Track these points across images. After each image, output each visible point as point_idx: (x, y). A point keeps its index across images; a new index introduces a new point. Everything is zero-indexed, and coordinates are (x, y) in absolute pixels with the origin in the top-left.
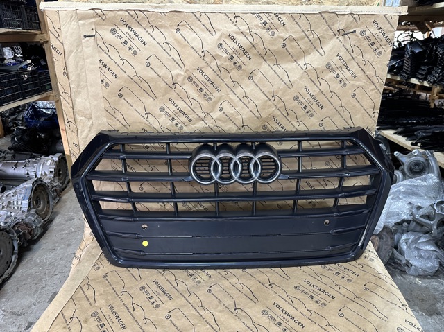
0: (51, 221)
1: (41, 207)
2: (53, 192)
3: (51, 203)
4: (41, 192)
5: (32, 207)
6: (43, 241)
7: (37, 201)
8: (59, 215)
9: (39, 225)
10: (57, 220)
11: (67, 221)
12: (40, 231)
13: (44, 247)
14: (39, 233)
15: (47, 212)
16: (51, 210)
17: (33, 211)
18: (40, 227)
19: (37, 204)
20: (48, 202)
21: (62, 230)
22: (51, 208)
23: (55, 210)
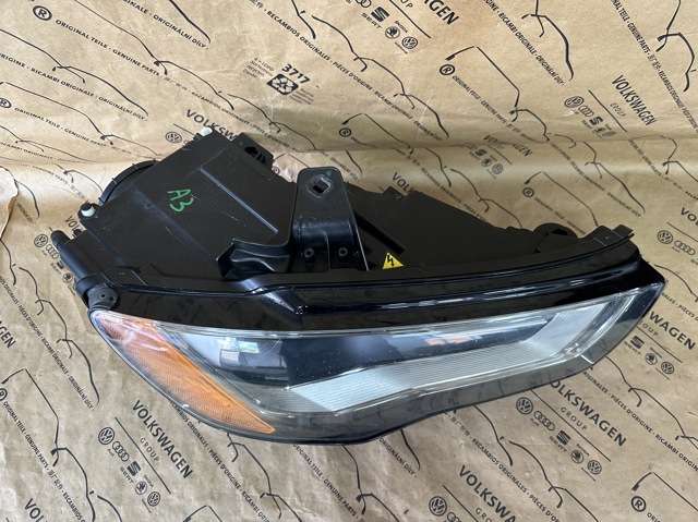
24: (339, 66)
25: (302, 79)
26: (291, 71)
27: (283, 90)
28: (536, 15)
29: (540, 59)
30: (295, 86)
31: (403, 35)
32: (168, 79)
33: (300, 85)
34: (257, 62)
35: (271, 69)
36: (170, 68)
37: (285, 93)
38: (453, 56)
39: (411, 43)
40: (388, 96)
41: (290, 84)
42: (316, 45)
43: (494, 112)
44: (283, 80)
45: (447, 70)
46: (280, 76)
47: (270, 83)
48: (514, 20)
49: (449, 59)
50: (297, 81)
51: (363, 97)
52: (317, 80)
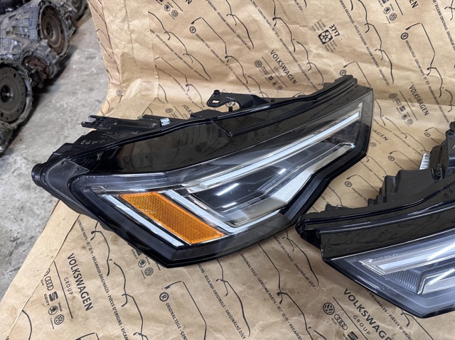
0: (68, 57)
1: (54, 38)
2: (67, 19)
3: (66, 34)
4: (51, 18)
5: (42, 37)
6: (61, 81)
7: (47, 29)
8: (78, 51)
9: (54, 61)
10: (76, 57)
11: (87, 58)
12: (56, 69)
13: (63, 88)
14: (55, 72)
15: (62, 44)
16: (66, 44)
17: (44, 43)
18: (56, 64)
19: (49, 34)
20: (62, 32)
21: (82, 70)
22: (66, 40)
23: (71, 43)
24: (356, 28)
25: (337, 33)
26: (334, 28)
27: (324, 40)
28: (451, 8)
29: (448, 33)
30: (332, 38)
31: (391, 12)
32: (273, 29)
33: (334, 38)
34: (320, 22)
35: (325, 26)
36: (279, 22)
37: (324, 43)
38: (409, 28)
39: (393, 17)
40: (372, 50)
41: (329, 37)
42: (351, 14)
43: (420, 67)
44: (327, 33)
45: (404, 36)
46: (327, 31)
47: (320, 36)
48: (442, 9)
49: (407, 29)
50: (333, 35)
51: (360, 50)
52: (343, 36)
